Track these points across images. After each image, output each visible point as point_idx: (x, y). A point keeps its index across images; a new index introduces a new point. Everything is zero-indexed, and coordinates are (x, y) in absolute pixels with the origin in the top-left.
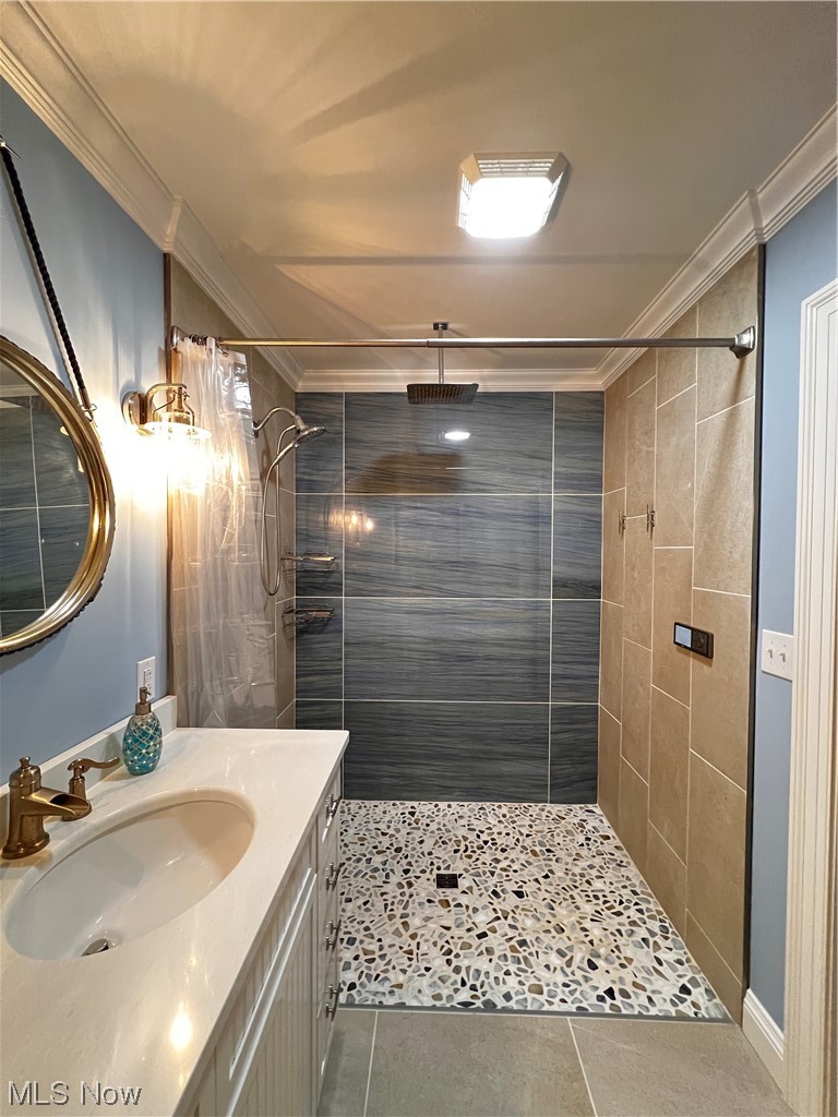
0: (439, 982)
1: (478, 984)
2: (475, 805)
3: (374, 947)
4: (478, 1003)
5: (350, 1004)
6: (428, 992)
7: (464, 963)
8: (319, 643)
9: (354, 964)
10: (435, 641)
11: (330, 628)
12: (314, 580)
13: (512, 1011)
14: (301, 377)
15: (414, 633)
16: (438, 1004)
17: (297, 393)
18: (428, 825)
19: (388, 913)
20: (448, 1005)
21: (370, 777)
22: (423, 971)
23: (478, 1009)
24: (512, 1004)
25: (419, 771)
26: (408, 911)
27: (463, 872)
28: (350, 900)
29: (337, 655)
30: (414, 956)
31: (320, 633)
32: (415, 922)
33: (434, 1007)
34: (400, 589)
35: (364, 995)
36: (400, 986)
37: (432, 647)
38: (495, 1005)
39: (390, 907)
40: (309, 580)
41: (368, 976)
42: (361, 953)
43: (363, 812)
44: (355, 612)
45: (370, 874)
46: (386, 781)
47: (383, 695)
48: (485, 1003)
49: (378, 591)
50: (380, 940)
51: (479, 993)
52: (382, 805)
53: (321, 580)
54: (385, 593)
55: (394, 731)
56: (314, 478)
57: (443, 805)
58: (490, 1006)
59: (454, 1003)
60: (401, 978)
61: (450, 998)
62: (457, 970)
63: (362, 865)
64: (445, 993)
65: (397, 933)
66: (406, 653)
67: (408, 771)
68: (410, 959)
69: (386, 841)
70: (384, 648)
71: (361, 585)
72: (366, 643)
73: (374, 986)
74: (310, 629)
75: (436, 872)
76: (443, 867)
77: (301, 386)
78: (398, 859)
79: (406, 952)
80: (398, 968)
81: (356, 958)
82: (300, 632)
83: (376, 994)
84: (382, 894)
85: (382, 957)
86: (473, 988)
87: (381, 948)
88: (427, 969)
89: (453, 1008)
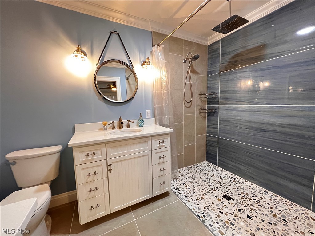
0: (198, 208)
1: (206, 217)
2: (264, 190)
3: (192, 192)
4: (202, 219)
5: (177, 195)
6: (193, 207)
7: (208, 211)
8: (213, 119)
9: (185, 191)
10: (250, 122)
11: (215, 115)
12: (211, 101)
13: (208, 228)
14: (207, 40)
15: (241, 118)
16: (192, 210)
17: (208, 46)
18: (237, 184)
19: (202, 191)
20: (194, 212)
21: (226, 163)
22: (197, 204)
23: (200, 220)
24: (210, 228)
25: (242, 167)
26: (208, 194)
27: (235, 199)
28: (197, 183)
29: (217, 123)
30: (198, 201)
31: (213, 116)
32: (206, 196)
33: (191, 210)
34: (237, 103)
35: (181, 196)
36: (189, 201)
37: (248, 124)
38: (205, 223)
39: (204, 190)
40: (210, 101)
41: (185, 195)
42: (188, 191)
43: (221, 171)
44: (222, 111)
45: (207, 182)
46: (230, 166)
47: (231, 138)
48: (203, 220)
49: (229, 103)
50: (194, 193)
51: (204, 218)
52: (227, 172)
53: (213, 101)
54: (232, 104)
55: (233, 151)
56: (212, 70)
57: (249, 183)
58: (204, 222)
59: (196, 214)
60: (191, 201)
61: (196, 212)
62: (205, 211)
63: (207, 180)
64: (196, 210)
65: (200, 195)
66: (238, 125)
67: (237, 165)
68: (196, 200)
69: (219, 179)
70: (231, 123)
71: (224, 102)
72: (226, 121)
73: (184, 197)
74: (210, 115)
75: (226, 193)
76: (230, 194)
77: (209, 43)
78: (218, 184)
79: (197, 199)
80: (192, 199)
81: (187, 191)
82: (208, 116)
83: (183, 198)
84: (205, 187)
85: (191, 195)
86: (204, 216)
87: (193, 194)
88: (198, 204)
89: (195, 214)
